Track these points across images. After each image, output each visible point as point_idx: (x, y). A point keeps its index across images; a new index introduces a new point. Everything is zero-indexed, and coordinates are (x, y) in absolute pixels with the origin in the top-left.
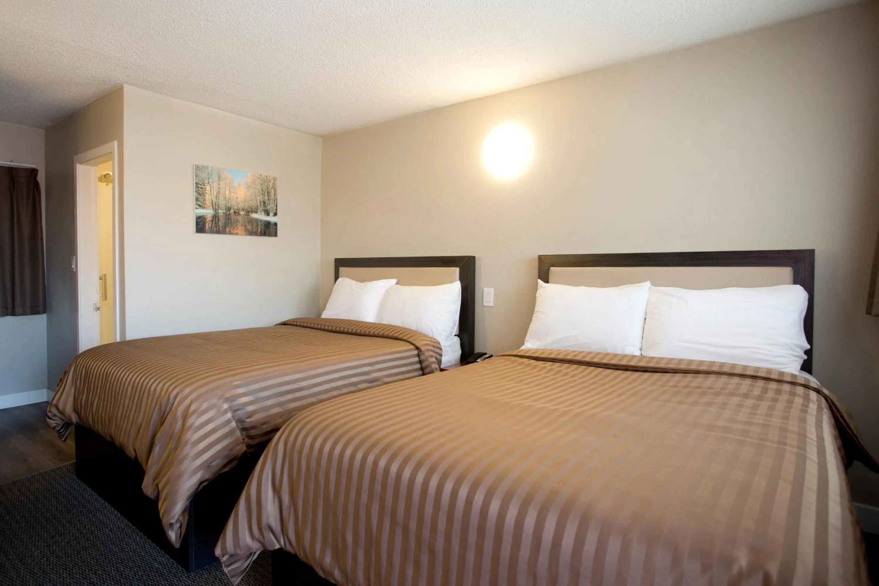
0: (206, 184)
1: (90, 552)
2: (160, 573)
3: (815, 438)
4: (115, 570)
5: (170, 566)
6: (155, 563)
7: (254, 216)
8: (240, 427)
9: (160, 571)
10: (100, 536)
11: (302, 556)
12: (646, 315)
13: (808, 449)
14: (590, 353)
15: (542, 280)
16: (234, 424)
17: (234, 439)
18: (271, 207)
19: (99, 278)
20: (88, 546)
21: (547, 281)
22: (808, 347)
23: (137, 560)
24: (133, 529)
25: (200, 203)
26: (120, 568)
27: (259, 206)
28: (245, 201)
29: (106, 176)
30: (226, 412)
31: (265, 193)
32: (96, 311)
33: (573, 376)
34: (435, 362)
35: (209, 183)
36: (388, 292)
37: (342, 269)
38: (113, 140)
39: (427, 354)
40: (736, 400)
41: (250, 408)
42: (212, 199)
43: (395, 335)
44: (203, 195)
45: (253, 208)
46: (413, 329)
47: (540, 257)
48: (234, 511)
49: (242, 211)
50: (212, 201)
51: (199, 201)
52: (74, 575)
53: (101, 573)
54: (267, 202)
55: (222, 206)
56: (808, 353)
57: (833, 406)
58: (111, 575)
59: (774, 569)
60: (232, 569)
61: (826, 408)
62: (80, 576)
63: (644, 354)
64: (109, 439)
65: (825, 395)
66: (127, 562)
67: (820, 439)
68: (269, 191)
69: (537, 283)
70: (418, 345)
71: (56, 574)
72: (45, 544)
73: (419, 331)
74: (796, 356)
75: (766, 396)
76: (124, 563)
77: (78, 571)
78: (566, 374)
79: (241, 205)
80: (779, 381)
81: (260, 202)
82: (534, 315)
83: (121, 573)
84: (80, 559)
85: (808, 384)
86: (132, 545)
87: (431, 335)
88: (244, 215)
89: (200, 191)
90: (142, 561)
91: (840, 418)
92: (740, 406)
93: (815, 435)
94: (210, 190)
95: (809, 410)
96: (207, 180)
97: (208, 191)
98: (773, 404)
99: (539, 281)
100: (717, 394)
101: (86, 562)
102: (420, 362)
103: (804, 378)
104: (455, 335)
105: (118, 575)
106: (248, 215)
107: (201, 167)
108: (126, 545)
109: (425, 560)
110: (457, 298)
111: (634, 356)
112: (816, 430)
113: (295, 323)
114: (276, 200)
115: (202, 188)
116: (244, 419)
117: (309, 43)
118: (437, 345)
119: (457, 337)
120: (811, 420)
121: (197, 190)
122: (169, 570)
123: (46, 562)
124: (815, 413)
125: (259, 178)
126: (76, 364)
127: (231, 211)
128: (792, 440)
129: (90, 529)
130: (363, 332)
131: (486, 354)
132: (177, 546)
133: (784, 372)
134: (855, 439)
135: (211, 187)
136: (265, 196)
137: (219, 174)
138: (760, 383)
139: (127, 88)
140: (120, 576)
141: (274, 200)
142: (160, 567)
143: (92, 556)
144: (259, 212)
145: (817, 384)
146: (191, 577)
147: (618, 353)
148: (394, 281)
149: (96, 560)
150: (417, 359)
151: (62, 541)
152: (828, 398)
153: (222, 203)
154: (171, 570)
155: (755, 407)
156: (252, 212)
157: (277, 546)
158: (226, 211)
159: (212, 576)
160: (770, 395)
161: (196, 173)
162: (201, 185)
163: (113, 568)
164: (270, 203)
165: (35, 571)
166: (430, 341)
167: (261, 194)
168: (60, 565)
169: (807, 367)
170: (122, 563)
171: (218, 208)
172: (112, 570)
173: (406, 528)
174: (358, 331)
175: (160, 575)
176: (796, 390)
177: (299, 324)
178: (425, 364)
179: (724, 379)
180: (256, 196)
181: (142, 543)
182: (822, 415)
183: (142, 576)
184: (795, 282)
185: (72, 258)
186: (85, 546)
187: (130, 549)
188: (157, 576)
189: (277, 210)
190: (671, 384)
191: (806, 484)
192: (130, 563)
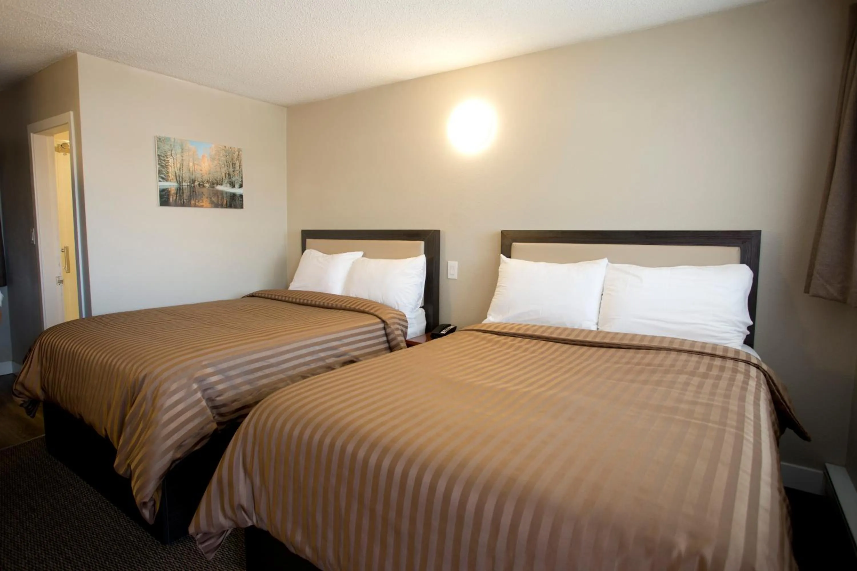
0: (168, 157)
1: (65, 527)
2: (136, 546)
3: (752, 418)
4: (90, 545)
5: (145, 539)
6: (130, 537)
7: (219, 188)
8: (211, 404)
9: (135, 544)
10: (74, 511)
11: (273, 533)
12: (603, 291)
13: (745, 430)
14: (549, 327)
15: (504, 255)
16: (204, 403)
17: (204, 417)
18: (236, 178)
19: (60, 250)
20: (62, 521)
21: (509, 256)
22: (751, 323)
23: (112, 534)
24: (107, 503)
25: (164, 176)
26: (96, 542)
27: (224, 178)
28: (209, 174)
29: (63, 145)
30: (196, 392)
31: (230, 165)
32: (60, 284)
33: (533, 352)
34: (400, 334)
35: (171, 155)
36: (355, 263)
37: (309, 241)
38: (68, 110)
39: (393, 327)
40: (683, 378)
41: (220, 387)
42: (175, 172)
43: (362, 309)
44: (166, 168)
45: (218, 180)
46: (379, 302)
47: (503, 232)
48: (206, 492)
49: (206, 183)
50: (176, 174)
51: (162, 174)
52: (50, 551)
53: (76, 548)
54: (232, 173)
55: (186, 179)
56: (751, 328)
57: (770, 381)
58: (87, 550)
59: (708, 553)
60: (206, 546)
61: (764, 384)
62: (55, 552)
63: (601, 329)
64: (78, 417)
65: (764, 370)
66: (102, 536)
67: (757, 417)
68: (234, 163)
69: (500, 257)
70: (384, 318)
71: (31, 550)
72: (18, 521)
73: (385, 303)
74: (739, 332)
75: (711, 373)
76: (99, 537)
77: (53, 547)
78: (526, 350)
79: (206, 178)
80: (723, 357)
81: (225, 174)
82: (497, 289)
83: (97, 547)
84: (54, 535)
85: (750, 361)
86: (106, 519)
87: (397, 308)
88: (209, 187)
89: (163, 163)
90: (117, 534)
91: (776, 391)
92: (687, 384)
93: (753, 414)
94: (173, 162)
95: (749, 388)
96: (170, 152)
97: (171, 163)
98: (717, 381)
99: (502, 255)
100: (667, 372)
101: (61, 538)
102: (387, 335)
103: (747, 353)
104: (421, 307)
105: (93, 550)
106: (213, 187)
107: (163, 139)
108: (101, 519)
109: (391, 540)
110: (422, 271)
111: (591, 331)
112: (754, 408)
113: (263, 295)
114: (241, 172)
115: (164, 160)
116: (213, 398)
117: (271, 16)
118: (403, 318)
119: (422, 309)
120: (750, 398)
121: (160, 163)
122: (144, 542)
123: (19, 539)
124: (754, 390)
125: (223, 150)
126: (41, 340)
127: (195, 184)
128: (732, 420)
129: (63, 504)
130: (330, 305)
131: (450, 325)
132: (151, 522)
133: (728, 347)
134: (788, 410)
135: (174, 160)
136: (230, 167)
137: (182, 145)
138: (706, 360)
139: (81, 56)
140: (96, 551)
141: (240, 172)
142: (135, 540)
143: (67, 531)
144: (224, 184)
145: (757, 358)
146: (166, 549)
147: (576, 327)
148: (361, 254)
149: (71, 535)
150: (383, 332)
151: (35, 517)
152: (766, 373)
153: (186, 175)
154: (147, 542)
155: (700, 386)
156: (217, 184)
157: (250, 524)
158: (190, 184)
159: (187, 548)
160: (715, 372)
161: (158, 145)
162: (164, 157)
163: (88, 543)
164: (235, 175)
165: (10, 548)
166: (396, 314)
167: (226, 166)
168: (34, 541)
169: (749, 341)
170: (97, 538)
171: (182, 180)
172: (88, 545)
173: (373, 511)
174: (326, 304)
175: (136, 548)
176: (738, 366)
177: (266, 296)
178: (391, 337)
179: (673, 355)
180: (220, 168)
181: (117, 517)
182: (760, 391)
183: (118, 550)
184: (742, 262)
185: (31, 230)
186: (59, 522)
187: (105, 523)
188: (132, 549)
189: (242, 181)
190: (624, 360)
191: (742, 466)
192: (105, 537)
